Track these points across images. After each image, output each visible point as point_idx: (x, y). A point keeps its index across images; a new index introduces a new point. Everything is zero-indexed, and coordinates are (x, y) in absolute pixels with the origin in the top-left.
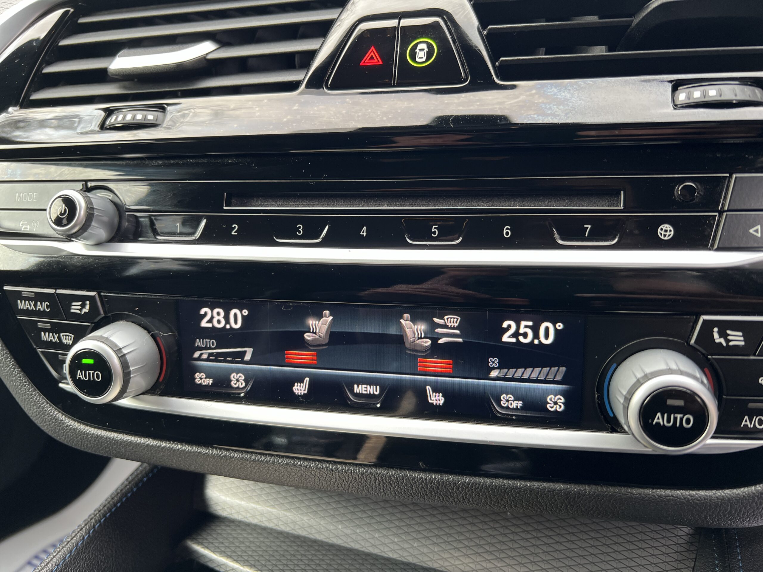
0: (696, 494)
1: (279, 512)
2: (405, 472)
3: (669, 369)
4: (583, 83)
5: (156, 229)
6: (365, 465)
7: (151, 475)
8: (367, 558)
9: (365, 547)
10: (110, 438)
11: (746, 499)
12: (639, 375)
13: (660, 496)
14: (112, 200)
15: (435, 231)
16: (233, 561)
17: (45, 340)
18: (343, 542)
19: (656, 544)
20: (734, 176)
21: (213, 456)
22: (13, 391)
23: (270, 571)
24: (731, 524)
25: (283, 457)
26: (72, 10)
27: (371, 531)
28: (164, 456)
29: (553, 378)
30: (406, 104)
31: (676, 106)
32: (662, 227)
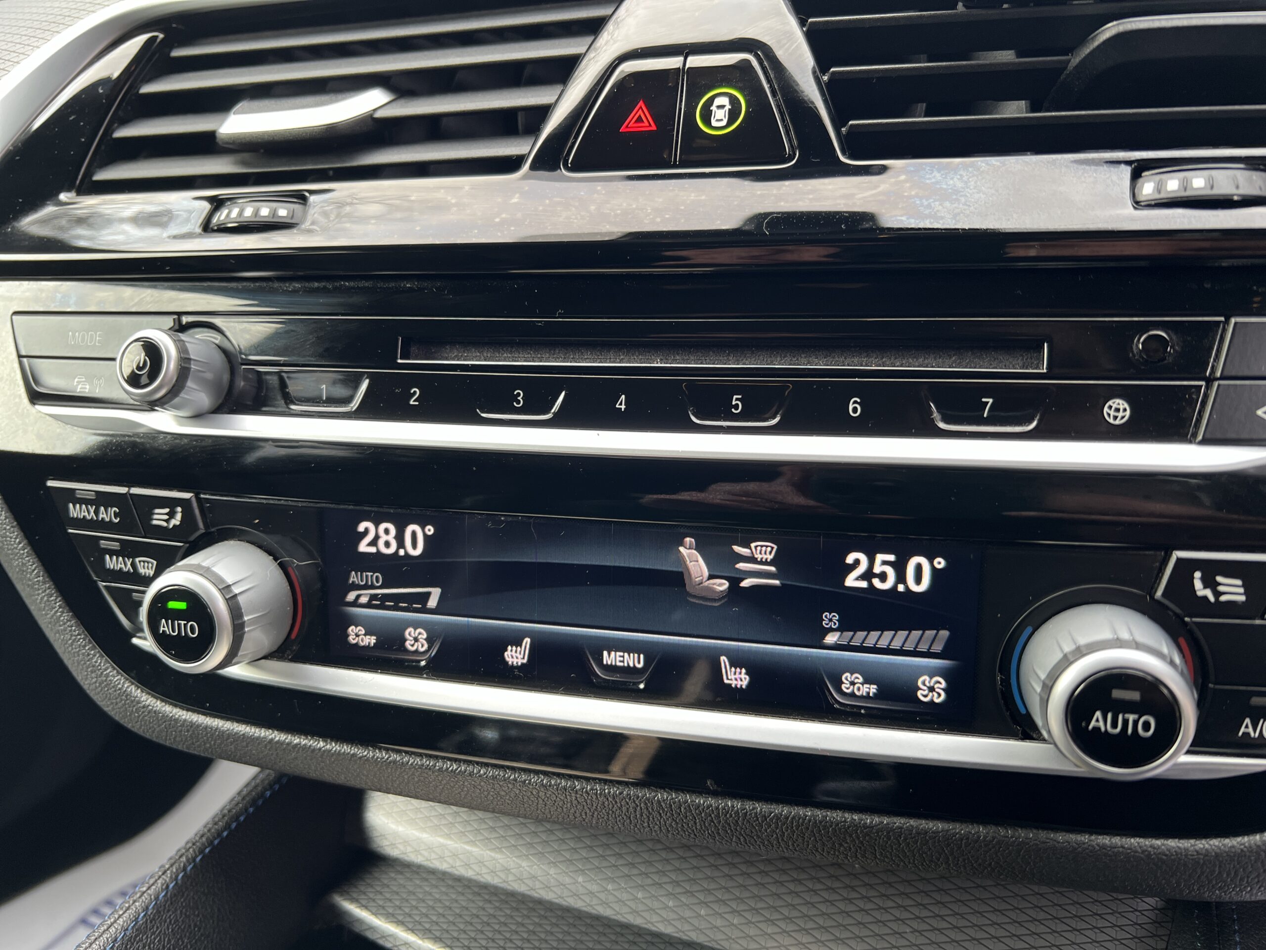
0: (1163, 845)
1: (482, 852)
2: (684, 796)
3: (1118, 639)
4: (984, 165)
5: (288, 393)
6: (620, 783)
7: (277, 787)
8: (623, 932)
9: (621, 914)
10: (211, 728)
11: (1245, 856)
12: (1068, 648)
13: (1103, 847)
14: (219, 344)
15: (737, 405)
16: (406, 930)
17: (112, 567)
18: (584, 904)
19: (1101, 923)
20: (1233, 320)
21: (376, 761)
22: (60, 648)
23: (465, 948)
24: (1221, 897)
25: (487, 765)
26: (161, 36)
27: (631, 888)
28: (296, 758)
29: (927, 647)
30: (693, 196)
31: (1137, 204)
32: (1110, 403)
